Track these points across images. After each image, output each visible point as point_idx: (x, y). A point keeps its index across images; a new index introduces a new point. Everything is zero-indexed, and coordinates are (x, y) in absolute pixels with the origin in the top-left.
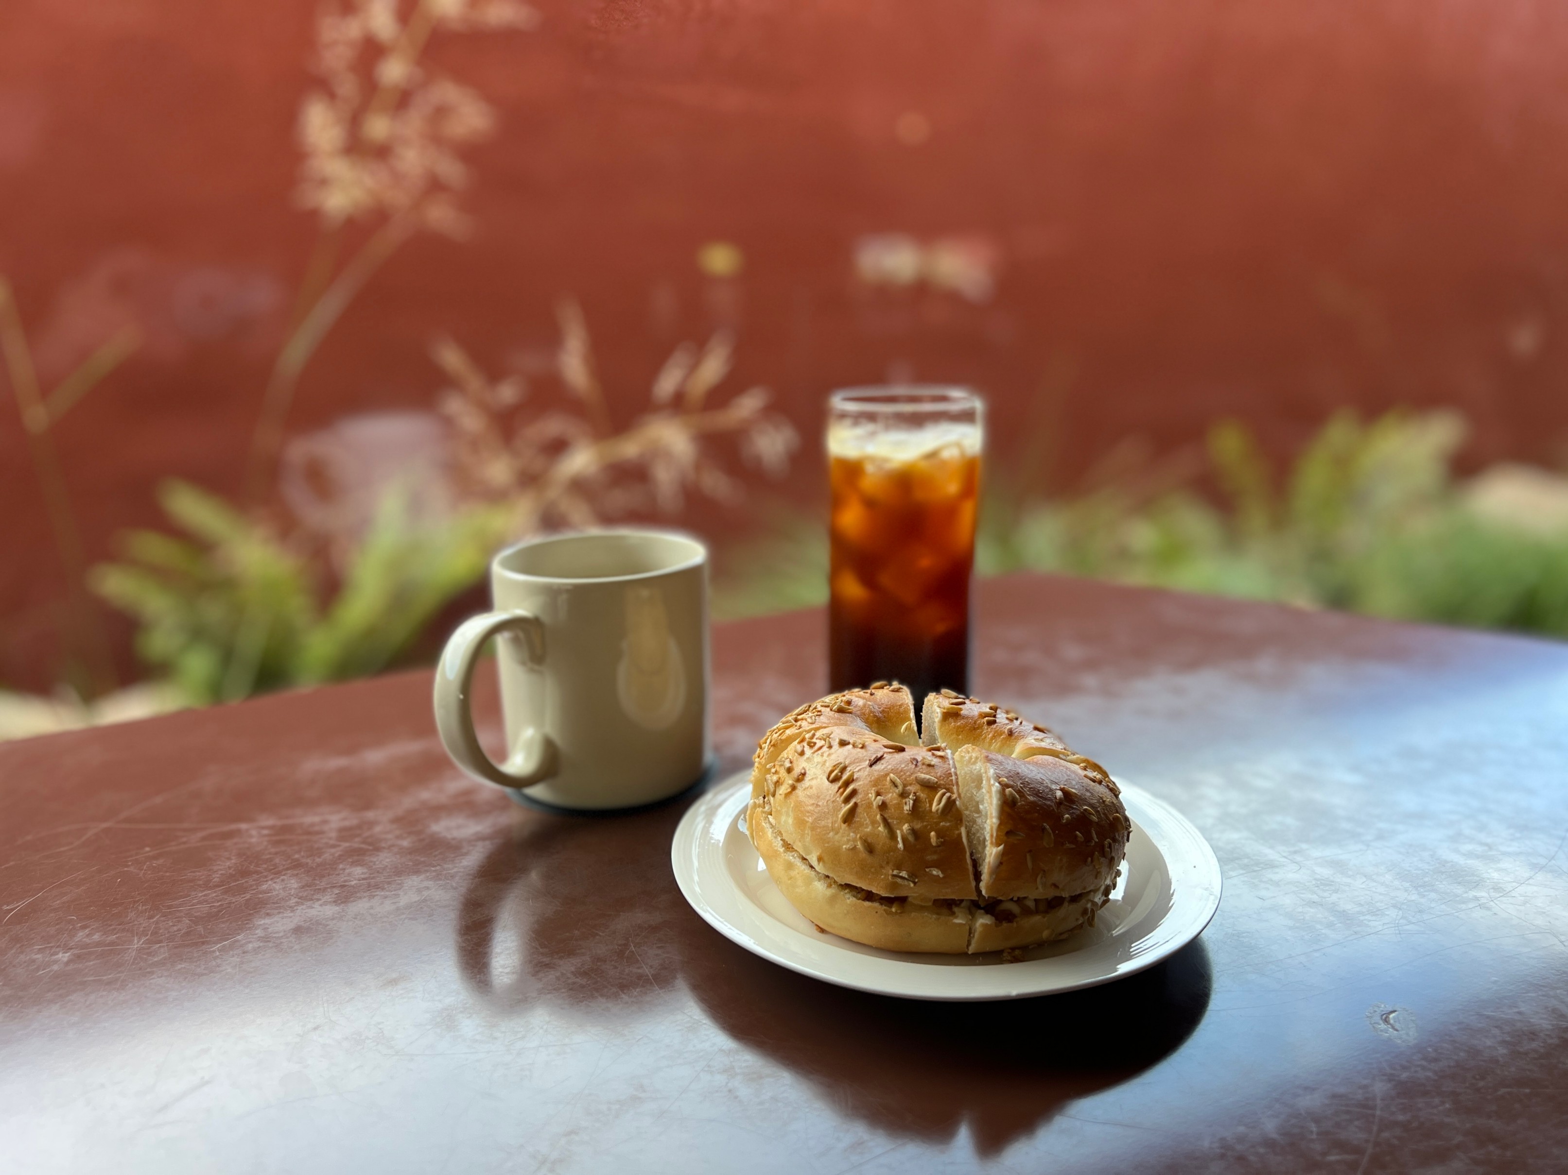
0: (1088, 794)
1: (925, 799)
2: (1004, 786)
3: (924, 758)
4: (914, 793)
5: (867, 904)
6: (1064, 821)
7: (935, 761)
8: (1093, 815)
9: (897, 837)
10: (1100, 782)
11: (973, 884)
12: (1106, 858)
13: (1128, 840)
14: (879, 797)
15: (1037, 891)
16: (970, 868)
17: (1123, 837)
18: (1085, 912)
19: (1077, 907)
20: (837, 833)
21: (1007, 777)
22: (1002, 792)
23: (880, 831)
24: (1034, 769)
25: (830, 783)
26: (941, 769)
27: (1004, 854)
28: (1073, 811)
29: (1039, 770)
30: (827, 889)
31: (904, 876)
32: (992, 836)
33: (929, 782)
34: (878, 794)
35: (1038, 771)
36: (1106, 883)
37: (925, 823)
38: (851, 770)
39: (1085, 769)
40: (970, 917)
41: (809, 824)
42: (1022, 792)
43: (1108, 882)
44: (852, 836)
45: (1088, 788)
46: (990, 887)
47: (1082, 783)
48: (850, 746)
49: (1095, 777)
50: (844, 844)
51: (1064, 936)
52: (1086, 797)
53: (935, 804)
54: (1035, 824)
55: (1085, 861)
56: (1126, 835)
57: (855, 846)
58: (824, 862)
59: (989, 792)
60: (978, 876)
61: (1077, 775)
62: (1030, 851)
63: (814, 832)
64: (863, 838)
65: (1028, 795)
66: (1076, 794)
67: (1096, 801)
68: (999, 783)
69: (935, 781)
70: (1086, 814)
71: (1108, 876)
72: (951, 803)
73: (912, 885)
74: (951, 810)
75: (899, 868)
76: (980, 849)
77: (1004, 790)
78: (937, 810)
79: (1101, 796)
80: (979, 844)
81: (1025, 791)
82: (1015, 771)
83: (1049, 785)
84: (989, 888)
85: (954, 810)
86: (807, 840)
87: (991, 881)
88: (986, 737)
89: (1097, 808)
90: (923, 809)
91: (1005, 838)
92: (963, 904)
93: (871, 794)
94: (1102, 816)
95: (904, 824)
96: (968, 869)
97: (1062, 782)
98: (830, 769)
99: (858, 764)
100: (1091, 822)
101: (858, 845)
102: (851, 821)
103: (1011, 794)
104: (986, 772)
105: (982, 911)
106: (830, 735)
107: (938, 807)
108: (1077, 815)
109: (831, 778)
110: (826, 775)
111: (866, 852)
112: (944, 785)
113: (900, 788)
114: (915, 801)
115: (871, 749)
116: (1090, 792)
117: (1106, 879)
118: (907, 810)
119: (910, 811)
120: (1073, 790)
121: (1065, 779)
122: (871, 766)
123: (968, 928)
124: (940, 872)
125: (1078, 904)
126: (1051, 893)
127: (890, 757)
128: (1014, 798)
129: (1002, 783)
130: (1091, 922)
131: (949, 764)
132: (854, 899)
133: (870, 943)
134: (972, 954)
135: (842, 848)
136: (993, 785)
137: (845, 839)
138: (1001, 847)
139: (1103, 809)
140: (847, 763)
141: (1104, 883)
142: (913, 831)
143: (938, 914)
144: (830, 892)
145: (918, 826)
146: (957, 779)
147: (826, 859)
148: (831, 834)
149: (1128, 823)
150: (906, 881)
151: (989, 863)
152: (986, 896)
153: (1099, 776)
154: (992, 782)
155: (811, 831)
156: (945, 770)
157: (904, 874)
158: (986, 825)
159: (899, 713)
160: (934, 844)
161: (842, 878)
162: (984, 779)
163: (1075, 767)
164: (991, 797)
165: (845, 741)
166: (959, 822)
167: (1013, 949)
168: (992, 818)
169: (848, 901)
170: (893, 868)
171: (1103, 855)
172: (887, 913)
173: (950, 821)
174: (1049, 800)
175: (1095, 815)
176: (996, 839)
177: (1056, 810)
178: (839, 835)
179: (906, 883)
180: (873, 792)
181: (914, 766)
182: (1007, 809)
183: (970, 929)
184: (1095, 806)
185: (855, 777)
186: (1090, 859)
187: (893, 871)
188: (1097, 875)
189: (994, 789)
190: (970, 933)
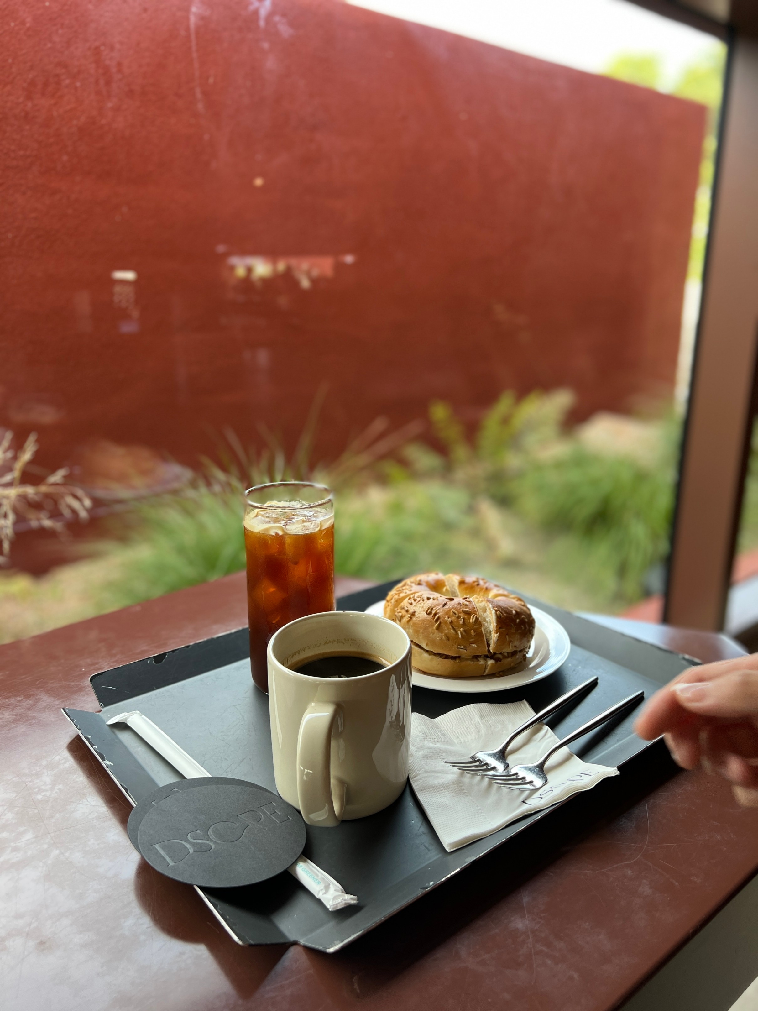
1: (467, 618)
3: (463, 603)
4: (463, 616)
5: (446, 660)
6: (517, 622)
7: (467, 603)
9: (458, 634)
10: (525, 607)
11: (487, 648)
14: (449, 619)
15: (510, 649)
16: (486, 642)
18: (523, 657)
19: (521, 654)
20: (433, 634)
21: (496, 607)
23: (451, 632)
25: (427, 615)
26: (470, 606)
27: (499, 636)
28: (519, 617)
31: (460, 648)
32: (494, 629)
33: (466, 611)
34: (449, 618)
38: (435, 609)
39: (519, 601)
40: (486, 661)
41: (420, 632)
44: (441, 635)
46: (493, 649)
47: (520, 607)
48: (432, 600)
49: (523, 605)
50: (438, 638)
51: (516, 666)
52: (522, 612)
54: (508, 624)
59: (491, 613)
60: (489, 645)
61: (518, 604)
62: (507, 634)
64: (445, 635)
65: (505, 613)
66: (519, 611)
69: (469, 611)
72: (477, 619)
73: (465, 651)
75: (461, 645)
76: (488, 635)
77: (496, 612)
80: (487, 633)
81: (503, 612)
82: (499, 603)
83: (510, 609)
85: (478, 621)
86: (420, 637)
87: (495, 646)
88: (479, 591)
89: (525, 615)
90: (467, 622)
91: (499, 630)
93: (446, 618)
94: (527, 619)
95: (461, 628)
98: (426, 609)
99: (437, 607)
100: (524, 621)
101: (443, 638)
102: (439, 629)
103: (499, 613)
105: (489, 659)
106: (422, 595)
107: (472, 621)
109: (427, 613)
110: (425, 612)
111: (446, 640)
112: (473, 612)
113: (457, 614)
114: (464, 619)
115: (441, 600)
116: (523, 610)
118: (461, 623)
121: (515, 606)
122: (443, 607)
124: (475, 645)
126: (514, 649)
127: (449, 603)
128: (500, 615)
129: (495, 610)
131: (473, 604)
132: (441, 659)
134: (485, 675)
137: (437, 636)
138: (498, 634)
139: (527, 616)
140: (432, 606)
143: (473, 661)
145: (466, 628)
146: (477, 609)
147: (429, 644)
148: (431, 634)
150: (462, 650)
151: (494, 640)
152: (492, 653)
154: (492, 609)
156: (472, 606)
158: (489, 626)
160: (472, 635)
162: (487, 609)
163: (516, 601)
165: (428, 597)
166: (481, 626)
167: (500, 672)
168: (493, 623)
170: (458, 645)
172: (454, 662)
173: (477, 626)
174: (511, 614)
175: (525, 619)
176: (496, 631)
178: (435, 635)
183: (486, 665)
185: (438, 612)
186: (525, 636)
189: (493, 612)
190: (485, 667)
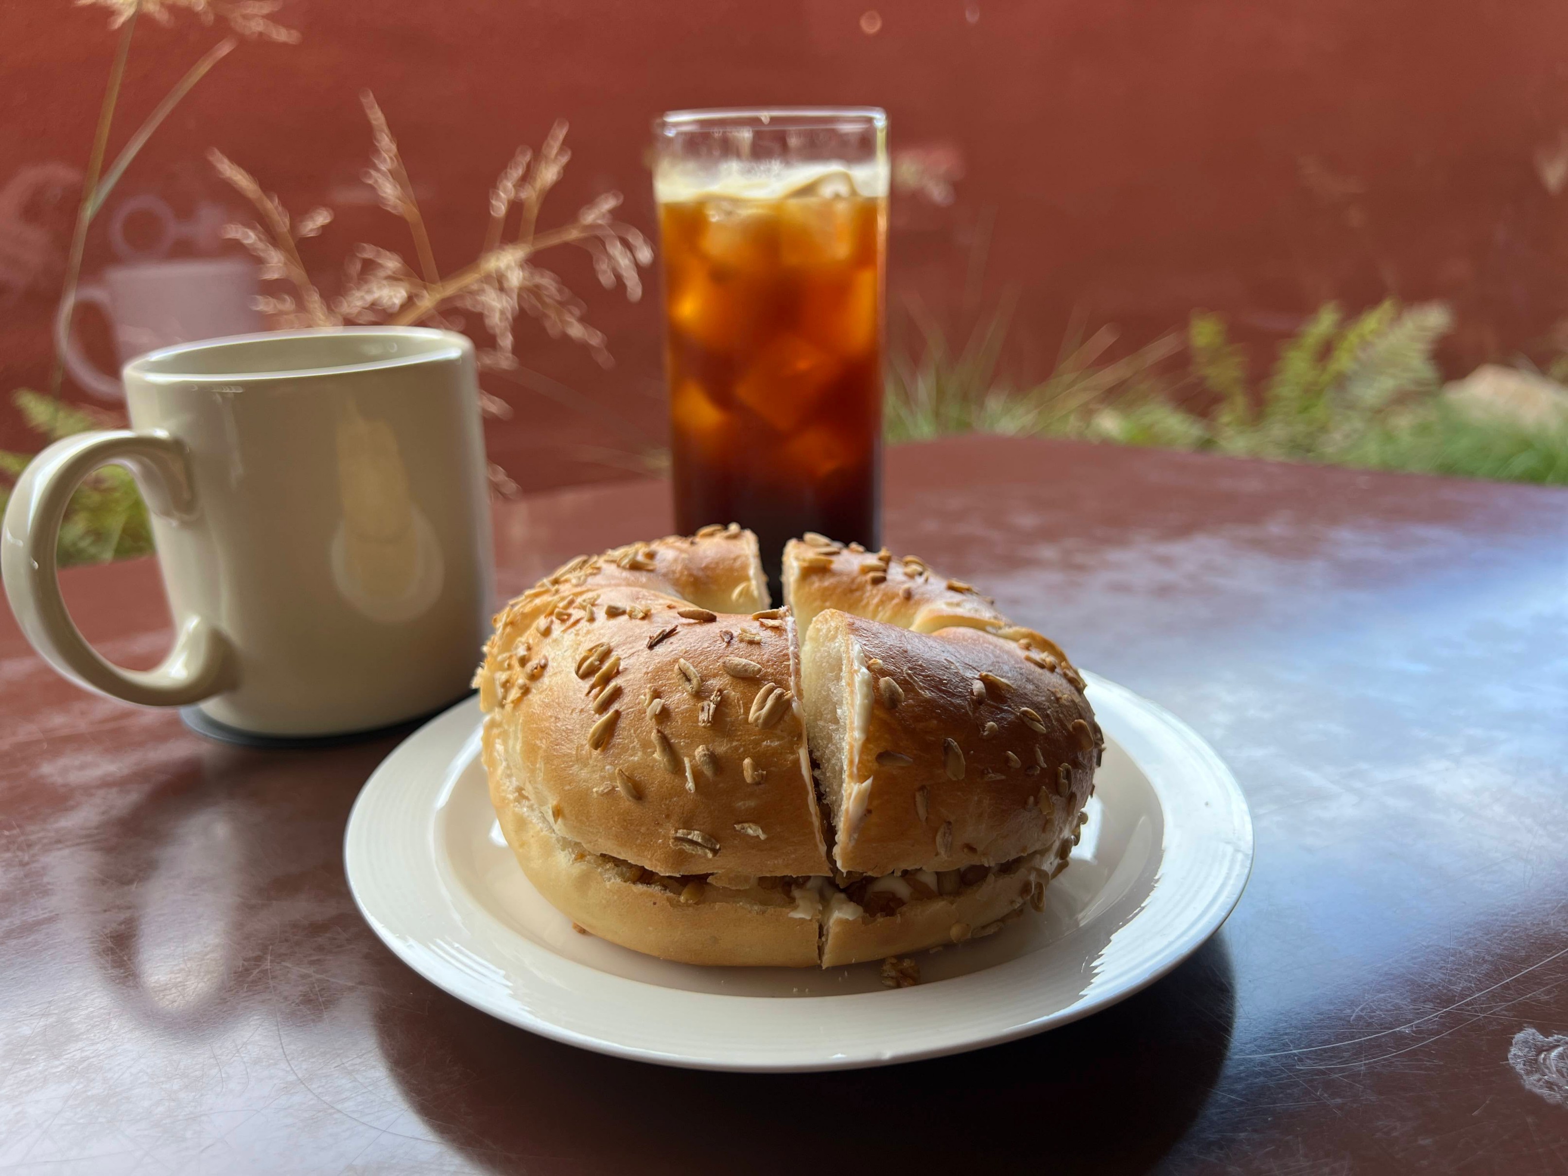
0: (1030, 687)
1: (738, 701)
2: (877, 673)
3: (744, 631)
4: (720, 691)
5: (640, 888)
6: (986, 733)
7: (764, 635)
8: (1039, 721)
9: (685, 772)
10: (1052, 669)
11: (823, 848)
12: (1061, 796)
13: (1099, 763)
14: (657, 700)
15: (937, 859)
16: (816, 821)
17: (1090, 759)
18: (1025, 888)
19: (1012, 881)
20: (584, 766)
21: (883, 658)
22: (873, 685)
23: (655, 760)
24: (935, 644)
25: (579, 680)
26: (771, 649)
27: (872, 795)
28: (1003, 715)
29: (944, 647)
30: (573, 864)
31: (695, 839)
32: (851, 762)
33: (746, 671)
34: (657, 694)
35: (943, 649)
36: (1061, 836)
37: (735, 744)
38: (617, 656)
39: (1027, 647)
40: (821, 908)
41: (541, 753)
42: (911, 684)
43: (1066, 834)
44: (608, 769)
45: (1031, 677)
46: (851, 856)
47: (1021, 668)
48: (625, 618)
49: (1044, 660)
50: (596, 785)
51: (991, 931)
52: (1026, 691)
53: (754, 708)
54: (933, 739)
55: (1026, 803)
56: (1095, 754)
57: (614, 788)
58: (564, 817)
59: (851, 684)
60: (830, 833)
61: (1012, 656)
62: (922, 788)
63: (548, 766)
64: (627, 774)
65: (921, 688)
66: (1008, 685)
67: (1043, 699)
68: (868, 668)
69: (756, 669)
70: (1026, 719)
71: (1065, 825)
72: (782, 707)
73: (710, 855)
74: (781, 718)
75: (688, 825)
76: (835, 787)
77: (876, 680)
78: (757, 719)
79: (1053, 690)
80: (835, 778)
81: (915, 681)
82: (900, 648)
83: (961, 672)
84: (849, 857)
85: (787, 718)
86: (540, 779)
87: (853, 843)
88: (868, 604)
89: (1045, 710)
90: (733, 718)
91: (875, 766)
92: (810, 884)
93: (645, 695)
94: (1055, 723)
95: (698, 747)
96: (811, 823)
97: (985, 666)
98: (584, 654)
99: (631, 646)
100: (1035, 733)
101: (617, 787)
102: (608, 743)
103: (889, 686)
104: (847, 652)
105: (842, 896)
106: (595, 600)
107: (757, 714)
108: (1010, 723)
109: (581, 671)
110: (574, 666)
111: (630, 798)
112: (772, 674)
113: (695, 682)
114: (719, 705)
115: (659, 620)
116: (1034, 684)
117: (1061, 830)
118: (704, 721)
119: (709, 722)
120: (1002, 680)
121: (990, 662)
122: (651, 647)
123: (816, 926)
124: (760, 831)
125: (1012, 875)
126: (964, 861)
127: (686, 631)
128: (893, 693)
129: (873, 667)
130: (1037, 902)
131: (787, 640)
132: (619, 880)
133: (655, 953)
134: (827, 968)
135: (592, 792)
136: (856, 671)
137: (597, 776)
138: (868, 782)
139: (1057, 712)
140: (612, 644)
141: (1058, 837)
142: (713, 759)
143: (764, 903)
144: (579, 868)
145: (722, 748)
146: (798, 664)
147: (567, 811)
148: (576, 768)
149: (1099, 736)
150: (699, 848)
151: (847, 810)
152: (844, 871)
153: (1049, 658)
154: (856, 665)
155: (545, 764)
156: (778, 650)
157: (696, 836)
158: (844, 744)
159: (731, 570)
160: (749, 780)
161: (594, 845)
162: (845, 662)
163: (1012, 646)
164: (852, 692)
165: (616, 609)
166: (796, 739)
167: (900, 957)
168: (852, 729)
169: (608, 884)
170: (677, 825)
171: (1056, 789)
172: (672, 905)
173: (780, 738)
174: (960, 696)
175: (1042, 723)
176: (859, 769)
177: (970, 713)
178: (588, 768)
179: (700, 851)
180: (647, 690)
181: (725, 644)
182: (880, 713)
183: (821, 928)
184: (1042, 706)
185: (621, 668)
186: (1032, 799)
187: (676, 832)
188: (1046, 825)
189: (858, 679)
190: (821, 935)
